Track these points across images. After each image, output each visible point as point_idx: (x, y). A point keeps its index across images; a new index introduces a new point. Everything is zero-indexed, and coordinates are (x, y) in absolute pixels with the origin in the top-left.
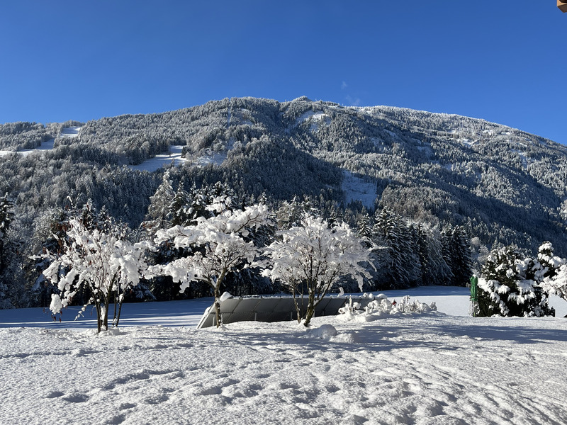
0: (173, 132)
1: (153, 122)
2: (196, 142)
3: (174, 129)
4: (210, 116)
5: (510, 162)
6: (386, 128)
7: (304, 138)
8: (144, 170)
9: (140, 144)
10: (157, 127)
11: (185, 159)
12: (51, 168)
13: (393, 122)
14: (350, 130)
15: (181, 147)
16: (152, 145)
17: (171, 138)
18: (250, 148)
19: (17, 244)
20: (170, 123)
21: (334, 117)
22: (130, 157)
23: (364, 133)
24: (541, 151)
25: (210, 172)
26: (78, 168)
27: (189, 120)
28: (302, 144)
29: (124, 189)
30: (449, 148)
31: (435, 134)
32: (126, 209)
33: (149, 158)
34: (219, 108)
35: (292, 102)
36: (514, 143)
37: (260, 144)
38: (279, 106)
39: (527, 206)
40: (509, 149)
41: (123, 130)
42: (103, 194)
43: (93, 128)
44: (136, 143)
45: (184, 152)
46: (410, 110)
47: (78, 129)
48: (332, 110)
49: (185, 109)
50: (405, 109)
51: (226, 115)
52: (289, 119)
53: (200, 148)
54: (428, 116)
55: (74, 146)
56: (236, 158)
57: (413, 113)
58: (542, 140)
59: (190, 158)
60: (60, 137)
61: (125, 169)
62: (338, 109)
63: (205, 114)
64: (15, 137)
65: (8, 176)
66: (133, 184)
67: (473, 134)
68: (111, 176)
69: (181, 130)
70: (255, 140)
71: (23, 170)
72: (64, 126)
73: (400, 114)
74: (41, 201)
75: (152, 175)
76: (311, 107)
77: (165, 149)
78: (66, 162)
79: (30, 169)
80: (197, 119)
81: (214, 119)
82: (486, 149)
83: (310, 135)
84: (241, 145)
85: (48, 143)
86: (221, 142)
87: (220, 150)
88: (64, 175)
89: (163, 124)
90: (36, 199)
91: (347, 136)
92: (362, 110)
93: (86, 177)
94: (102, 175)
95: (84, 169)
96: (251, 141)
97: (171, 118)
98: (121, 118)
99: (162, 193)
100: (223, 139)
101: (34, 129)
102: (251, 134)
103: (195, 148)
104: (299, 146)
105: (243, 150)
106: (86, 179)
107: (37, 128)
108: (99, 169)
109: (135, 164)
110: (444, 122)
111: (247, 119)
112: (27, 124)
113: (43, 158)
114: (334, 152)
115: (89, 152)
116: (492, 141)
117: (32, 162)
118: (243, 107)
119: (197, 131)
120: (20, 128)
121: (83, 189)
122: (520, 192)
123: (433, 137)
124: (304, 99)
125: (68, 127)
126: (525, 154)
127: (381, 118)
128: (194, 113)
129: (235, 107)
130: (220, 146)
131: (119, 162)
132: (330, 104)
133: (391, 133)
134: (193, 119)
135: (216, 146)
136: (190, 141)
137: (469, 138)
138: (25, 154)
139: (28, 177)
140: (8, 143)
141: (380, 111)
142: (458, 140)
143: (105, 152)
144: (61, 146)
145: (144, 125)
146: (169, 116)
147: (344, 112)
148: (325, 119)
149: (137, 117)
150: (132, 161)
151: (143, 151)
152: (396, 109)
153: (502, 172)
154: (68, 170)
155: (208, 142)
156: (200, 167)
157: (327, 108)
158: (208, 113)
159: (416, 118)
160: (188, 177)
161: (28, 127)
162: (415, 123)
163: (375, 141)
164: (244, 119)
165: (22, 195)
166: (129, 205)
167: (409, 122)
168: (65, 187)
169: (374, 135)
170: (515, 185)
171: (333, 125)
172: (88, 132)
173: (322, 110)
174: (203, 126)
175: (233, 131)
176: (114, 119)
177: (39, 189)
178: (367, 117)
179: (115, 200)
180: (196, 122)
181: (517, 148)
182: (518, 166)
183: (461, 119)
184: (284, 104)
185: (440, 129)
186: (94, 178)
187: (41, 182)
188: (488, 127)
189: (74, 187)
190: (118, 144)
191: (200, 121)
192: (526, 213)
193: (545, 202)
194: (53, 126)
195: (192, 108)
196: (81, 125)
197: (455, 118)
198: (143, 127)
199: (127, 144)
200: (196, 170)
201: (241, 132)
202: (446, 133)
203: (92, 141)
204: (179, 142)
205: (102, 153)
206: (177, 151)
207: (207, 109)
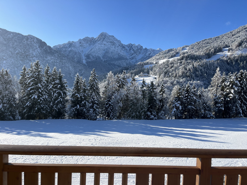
0: (224, 43)
1: (215, 40)
2: (234, 45)
3: (224, 41)
4: (241, 33)
8: (212, 60)
9: (210, 50)
10: (217, 41)
11: (229, 53)
12: (179, 64)
15: (228, 48)
16: (215, 50)
17: (223, 45)
19: (166, 98)
20: (223, 39)
22: (207, 56)
25: (241, 57)
26: (187, 63)
27: (231, 36)
29: (204, 68)
32: (205, 76)
33: (214, 55)
34: (244, 29)
41: (204, 45)
42: (197, 71)
43: (192, 47)
45: (229, 50)
47: (187, 48)
49: (229, 32)
53: (236, 47)
55: (186, 55)
59: (232, 52)
60: (181, 52)
61: (205, 61)
63: (238, 32)
64: (168, 54)
65: (166, 68)
66: (208, 66)
68: (199, 64)
69: (227, 41)
71: (170, 65)
72: (182, 48)
74: (176, 75)
75: (215, 61)
77: (220, 50)
78: (183, 61)
79: (172, 65)
80: (234, 35)
85: (178, 55)
87: (245, 47)
88: (183, 66)
89: (220, 40)
90: (174, 75)
93: (190, 65)
94: (196, 64)
95: (189, 63)
97: (223, 37)
98: (203, 41)
99: (216, 77)
101: (173, 50)
103: (234, 48)
106: (190, 66)
107: (174, 50)
108: (195, 62)
109: (208, 58)
112: (171, 49)
113: (176, 60)
115: (191, 56)
117: (173, 62)
119: (235, 40)
120: (169, 51)
121: (190, 70)
125: (184, 48)
128: (233, 33)
130: (246, 45)
131: (202, 58)
134: (233, 36)
135: (243, 46)
136: (232, 45)
138: (171, 59)
139: (172, 68)
140: (166, 57)
143: (197, 55)
144: (182, 55)
145: (212, 42)
146: (222, 36)
149: (209, 39)
150: (207, 57)
151: (211, 52)
154: (184, 64)
155: (240, 44)
156: (236, 55)
158: (239, 32)
160: (231, 60)
161: (171, 50)
165: (170, 74)
166: (207, 74)
168: (184, 70)
172: (191, 48)
174: (237, 37)
176: (200, 42)
177: (175, 72)
179: (201, 73)
180: (234, 36)
186: (193, 65)
187: (176, 69)
189: (186, 69)
190: (202, 51)
191: (236, 36)
194: (179, 48)
195: (232, 31)
196: (188, 46)
198: (212, 43)
199: (205, 51)
200: (235, 57)
203: (192, 52)
204: (227, 46)
205: (196, 56)
206: (226, 50)
207: (239, 30)
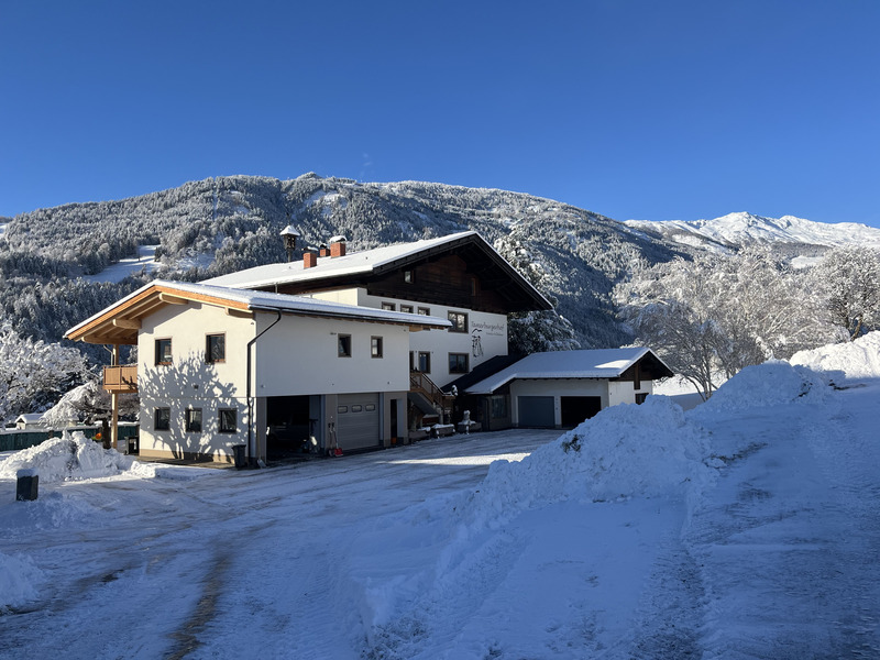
0: (141, 225)
1: (110, 212)
2: (172, 239)
3: (141, 221)
4: (190, 202)
5: (558, 243)
6: (417, 210)
7: (315, 225)
8: (106, 281)
9: (96, 247)
10: (117, 219)
11: (160, 263)
13: (424, 201)
14: (372, 213)
15: (154, 248)
16: (113, 247)
17: (139, 235)
18: (245, 245)
20: (135, 214)
21: (351, 197)
22: (85, 266)
23: (389, 217)
24: (590, 228)
25: (194, 279)
26: (13, 284)
27: (161, 208)
28: (313, 234)
30: (489, 230)
31: (473, 214)
33: (110, 264)
34: (201, 192)
35: (297, 181)
36: (561, 221)
37: (257, 239)
38: (280, 185)
39: (577, 294)
40: (556, 228)
41: (69, 225)
42: (53, 317)
43: (24, 225)
44: (91, 245)
45: (158, 254)
46: (443, 185)
47: (4, 227)
48: (347, 188)
49: (154, 194)
50: (437, 184)
51: (210, 199)
52: (294, 202)
53: (179, 248)
54: (464, 192)
55: (4, 255)
56: (227, 258)
57: (446, 189)
58: (592, 215)
59: (166, 262)
61: (79, 282)
62: (356, 188)
66: (92, 301)
67: (517, 212)
68: (62, 293)
69: (151, 222)
70: (250, 234)
73: (432, 191)
75: (116, 287)
76: (321, 186)
77: (131, 251)
80: (172, 206)
81: (195, 205)
82: (530, 229)
83: (322, 221)
84: (232, 242)
86: (206, 240)
87: (205, 249)
89: (125, 215)
91: (369, 222)
92: (386, 186)
93: (28, 297)
94: (48, 292)
95: (23, 286)
96: (245, 236)
97: (136, 206)
98: (64, 209)
100: (208, 234)
102: (245, 227)
103: (173, 248)
104: (309, 235)
105: (236, 247)
106: (28, 299)
108: (45, 284)
109: (92, 274)
110: (483, 199)
111: (239, 204)
114: (354, 241)
115: (27, 263)
116: (537, 219)
118: (233, 188)
119: (174, 223)
121: (25, 313)
122: (569, 277)
123: (471, 217)
124: (312, 176)
126: (573, 233)
127: (409, 196)
128: (168, 199)
129: (223, 189)
130: (205, 244)
131: (70, 272)
132: (344, 181)
133: (421, 216)
134: (166, 207)
135: (199, 245)
136: (165, 240)
137: (511, 217)
141: (407, 187)
142: (500, 220)
143: (49, 260)
145: (99, 217)
146: (133, 204)
147: (363, 191)
148: (340, 201)
149: (86, 206)
150: (88, 271)
151: (101, 255)
152: (427, 184)
153: (550, 255)
155: (189, 240)
156: (180, 272)
157: (341, 187)
158: (186, 198)
159: (450, 195)
162: (449, 201)
163: (403, 225)
164: (235, 203)
167: (443, 200)
169: (400, 219)
170: (564, 270)
171: (351, 208)
172: (18, 231)
173: (335, 190)
174: (181, 215)
175: (220, 223)
176: (55, 211)
178: (392, 196)
180: (171, 210)
181: (565, 227)
182: (566, 247)
183: (502, 194)
184: (287, 182)
185: (478, 207)
186: (38, 297)
188: (533, 202)
189: (12, 310)
190: (65, 247)
191: (176, 209)
192: (573, 301)
193: (596, 287)
195: (164, 192)
196: (7, 221)
197: (495, 193)
198: (97, 220)
199: (78, 248)
201: (231, 226)
202: (486, 212)
203: (26, 243)
204: (151, 240)
205: (45, 263)
206: (149, 253)
207: (184, 193)
